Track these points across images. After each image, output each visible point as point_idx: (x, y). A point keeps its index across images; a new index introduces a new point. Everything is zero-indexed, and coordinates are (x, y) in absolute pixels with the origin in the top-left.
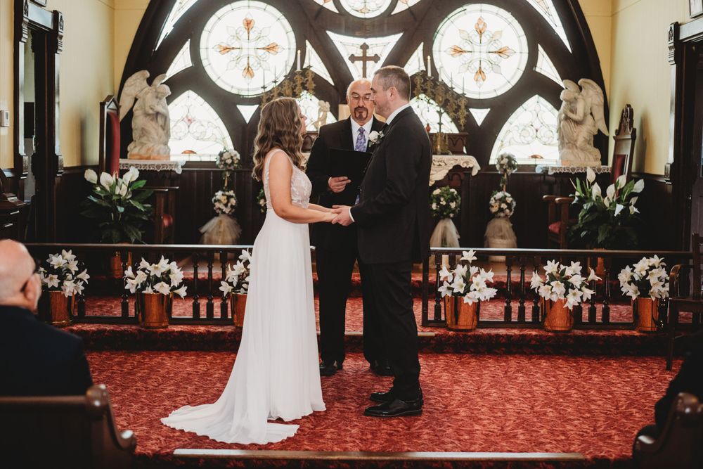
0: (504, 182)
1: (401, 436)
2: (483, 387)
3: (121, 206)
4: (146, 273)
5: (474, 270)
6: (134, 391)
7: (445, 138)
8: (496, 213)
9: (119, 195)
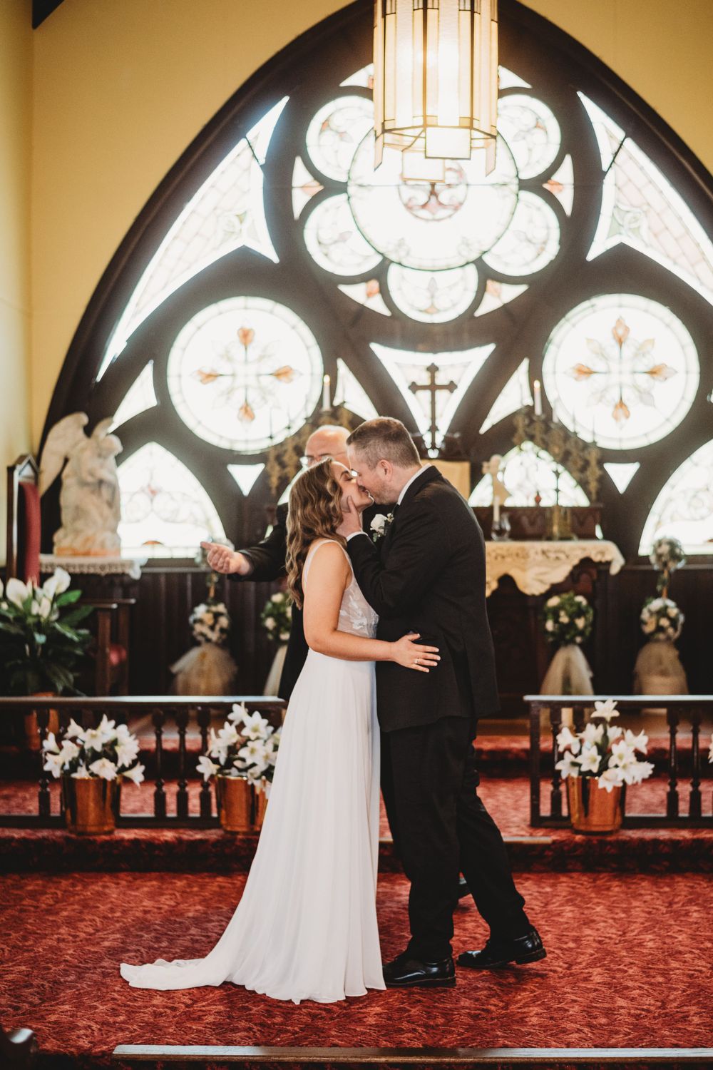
0: (663, 583)
1: (492, 1019)
2: (632, 931)
3: (40, 632)
4: (77, 745)
5: (614, 732)
6: (55, 944)
7: (565, 513)
8: (652, 634)
9: (38, 616)
